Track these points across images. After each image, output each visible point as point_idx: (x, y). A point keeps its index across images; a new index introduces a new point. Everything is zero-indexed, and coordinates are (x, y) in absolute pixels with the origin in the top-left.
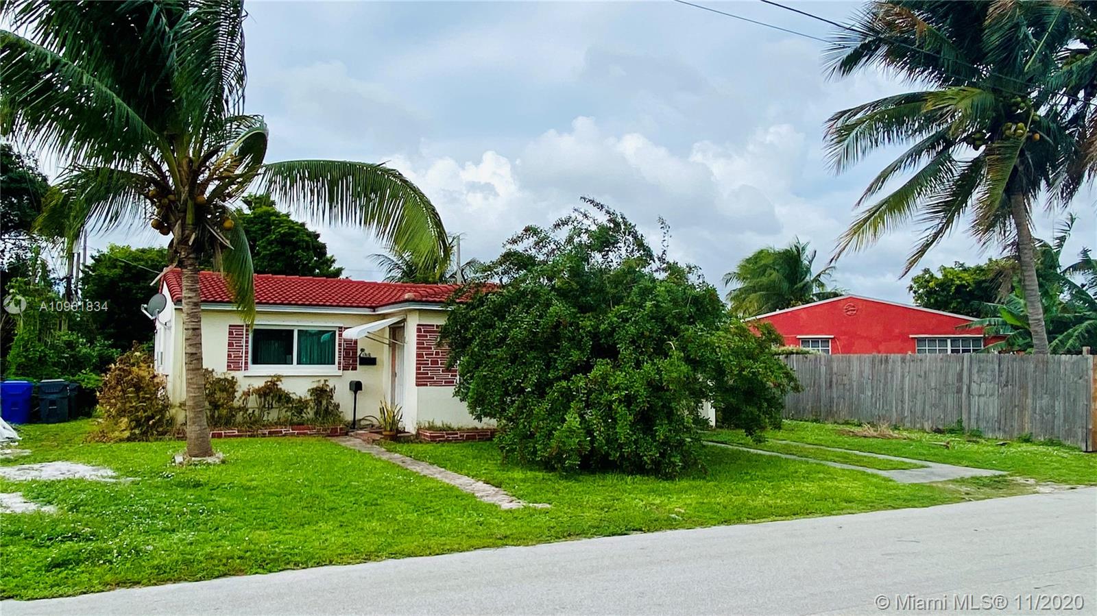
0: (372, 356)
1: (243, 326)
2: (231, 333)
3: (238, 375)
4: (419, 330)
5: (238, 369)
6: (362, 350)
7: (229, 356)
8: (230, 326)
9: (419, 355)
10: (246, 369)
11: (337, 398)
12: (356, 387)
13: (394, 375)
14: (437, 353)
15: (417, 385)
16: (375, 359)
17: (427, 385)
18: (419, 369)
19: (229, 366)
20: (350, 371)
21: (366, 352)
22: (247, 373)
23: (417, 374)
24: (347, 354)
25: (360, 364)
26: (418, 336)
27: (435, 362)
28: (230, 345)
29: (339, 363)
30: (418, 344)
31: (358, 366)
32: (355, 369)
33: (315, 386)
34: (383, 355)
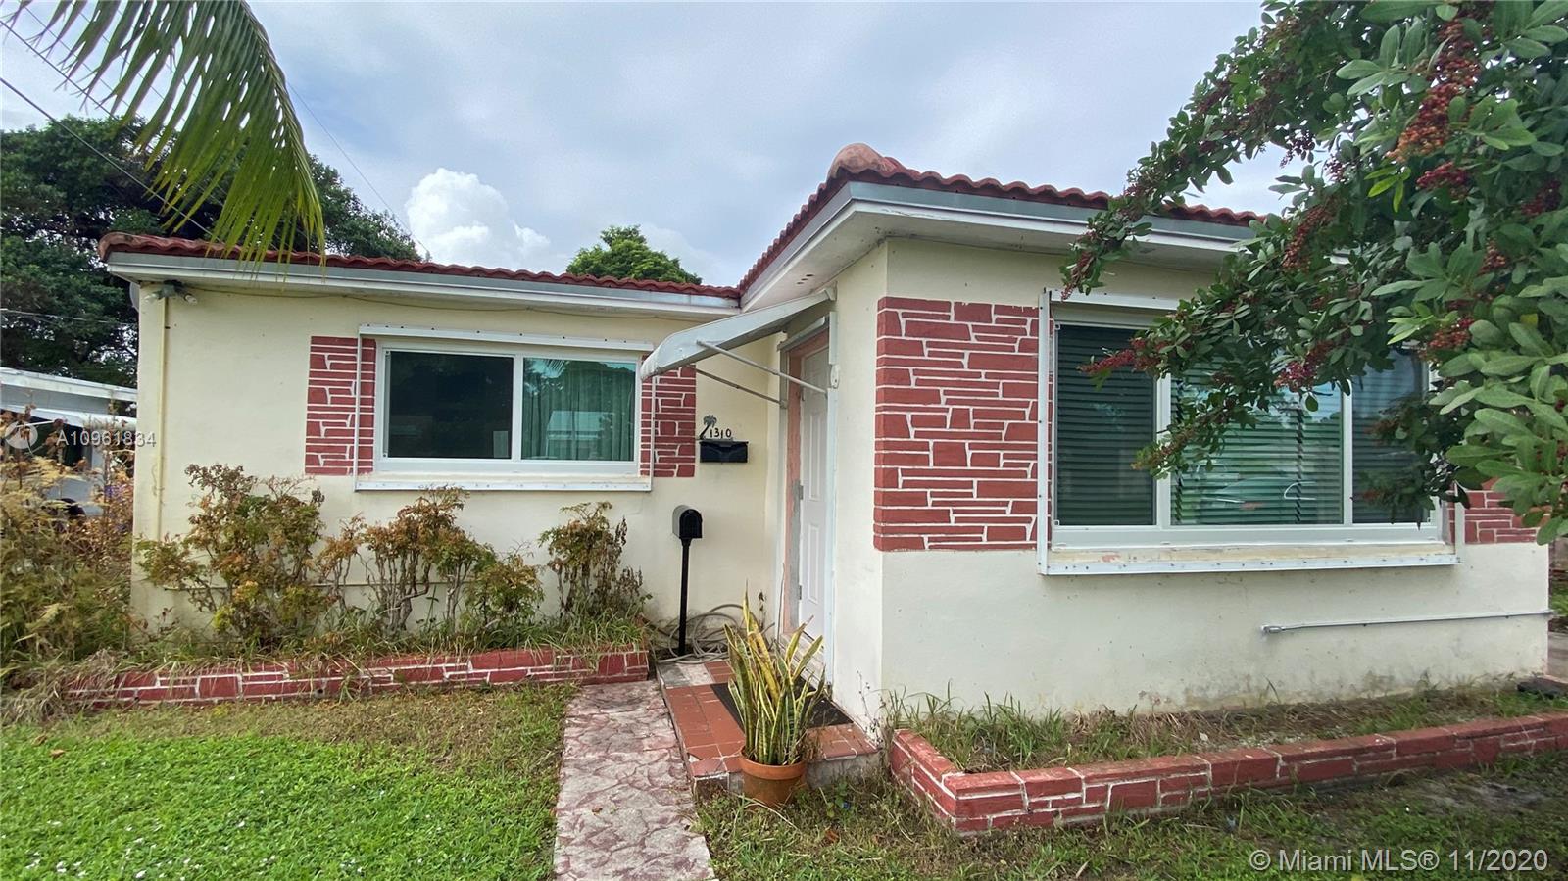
0: (737, 438)
1: (353, 341)
2: (317, 362)
3: (338, 487)
4: (888, 323)
5: (339, 468)
6: (710, 421)
7: (312, 429)
8: (315, 340)
9: (889, 426)
10: (365, 467)
11: (632, 558)
12: (690, 525)
13: (796, 492)
14: (960, 419)
15: (885, 543)
16: (744, 445)
17: (917, 545)
18: (885, 478)
19: (310, 460)
20: (675, 480)
21: (721, 426)
22: (368, 482)
23: (882, 499)
24: (667, 428)
25: (704, 459)
26: (886, 347)
27: (950, 454)
28: (315, 396)
29: (645, 456)
30: (884, 377)
31: (697, 463)
32: (687, 472)
33: (564, 521)
34: (765, 434)
